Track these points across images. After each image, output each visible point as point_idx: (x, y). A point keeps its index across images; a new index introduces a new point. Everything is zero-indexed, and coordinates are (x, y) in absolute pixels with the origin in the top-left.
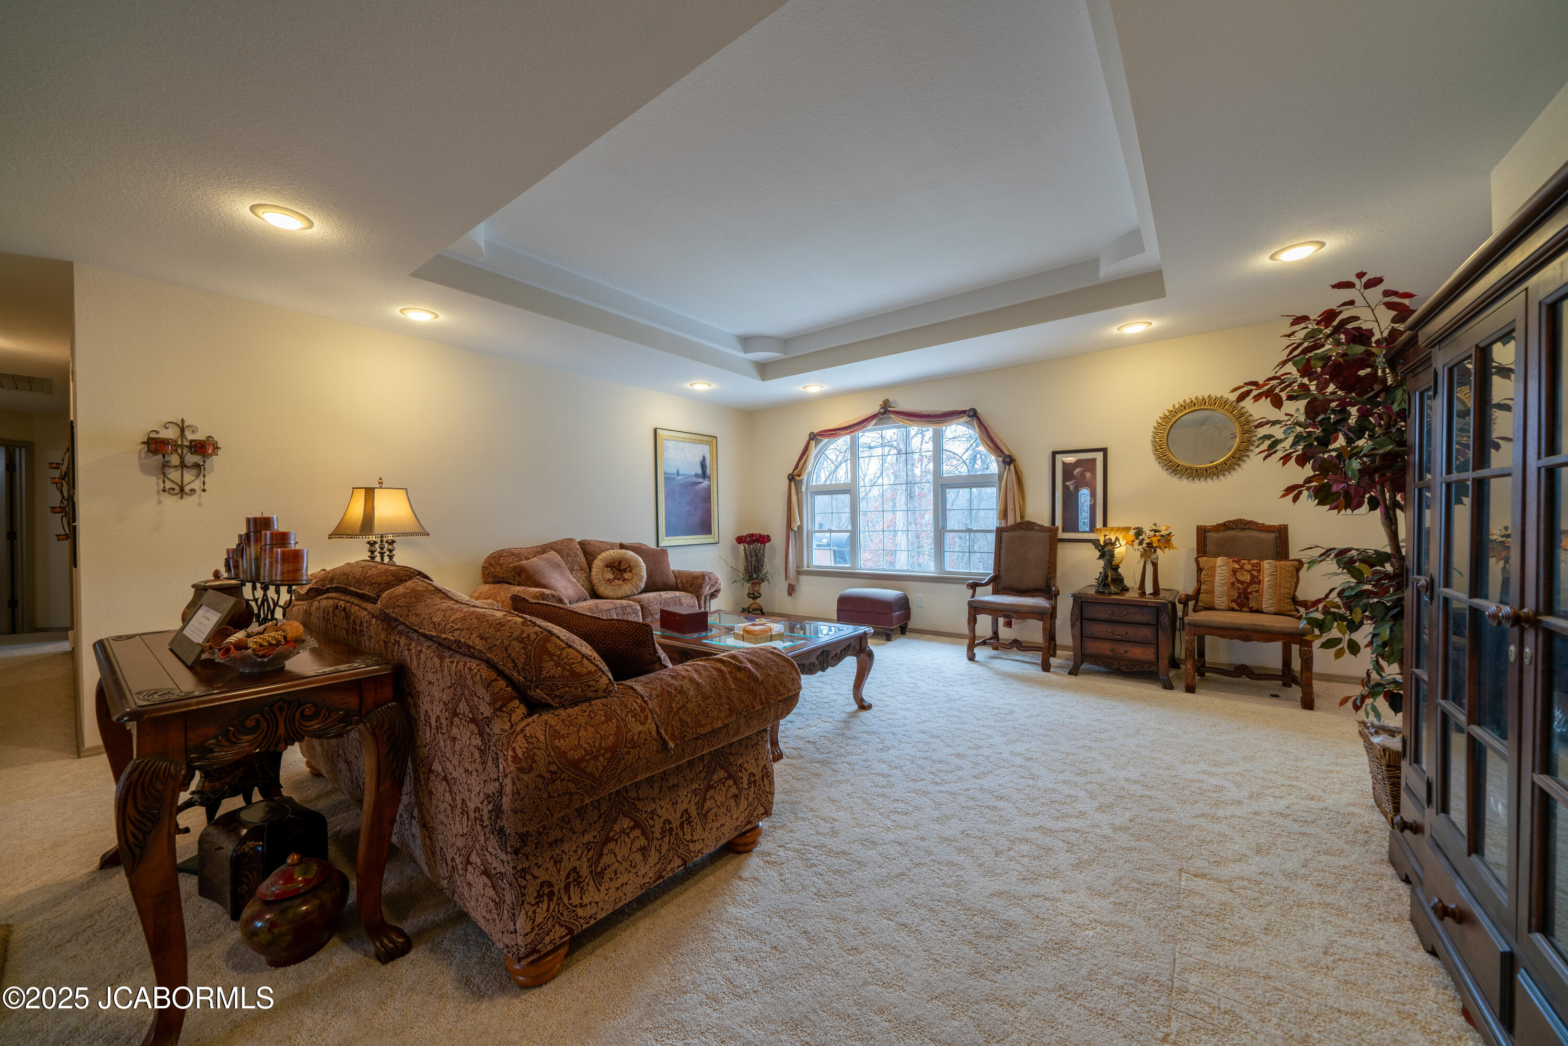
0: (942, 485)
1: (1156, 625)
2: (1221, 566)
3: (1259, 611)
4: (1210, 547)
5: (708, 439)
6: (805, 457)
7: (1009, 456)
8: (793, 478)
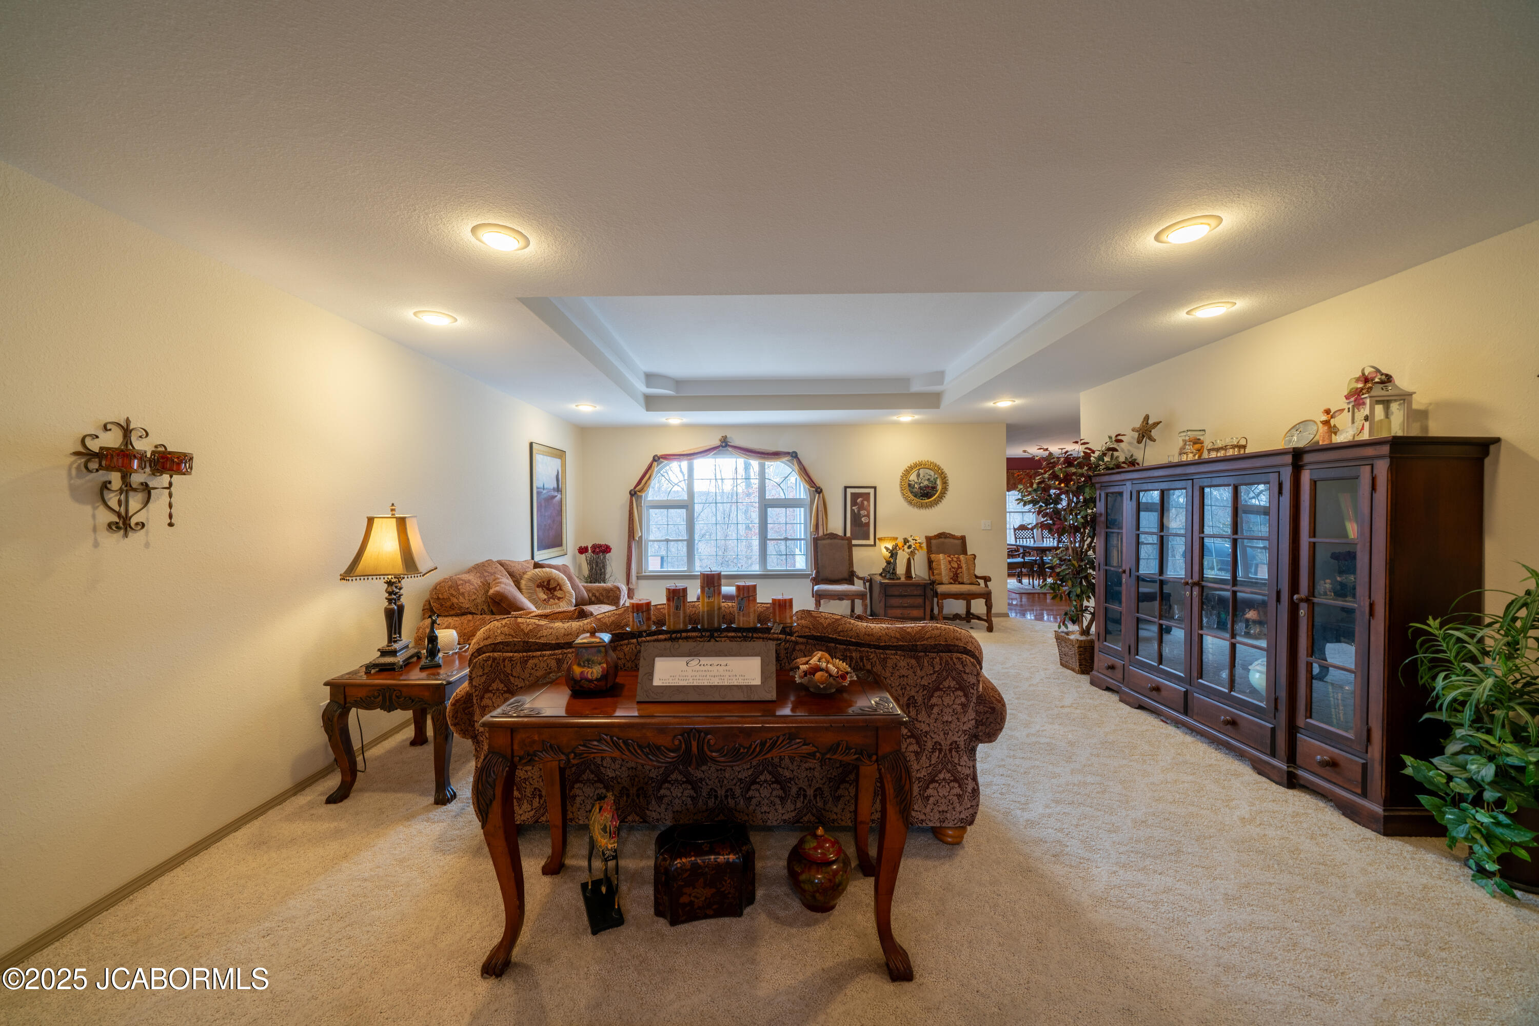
0: (766, 505)
1: (925, 596)
2: (942, 560)
3: (962, 583)
4: (934, 548)
5: (560, 454)
6: (647, 476)
7: (819, 488)
8: (634, 494)
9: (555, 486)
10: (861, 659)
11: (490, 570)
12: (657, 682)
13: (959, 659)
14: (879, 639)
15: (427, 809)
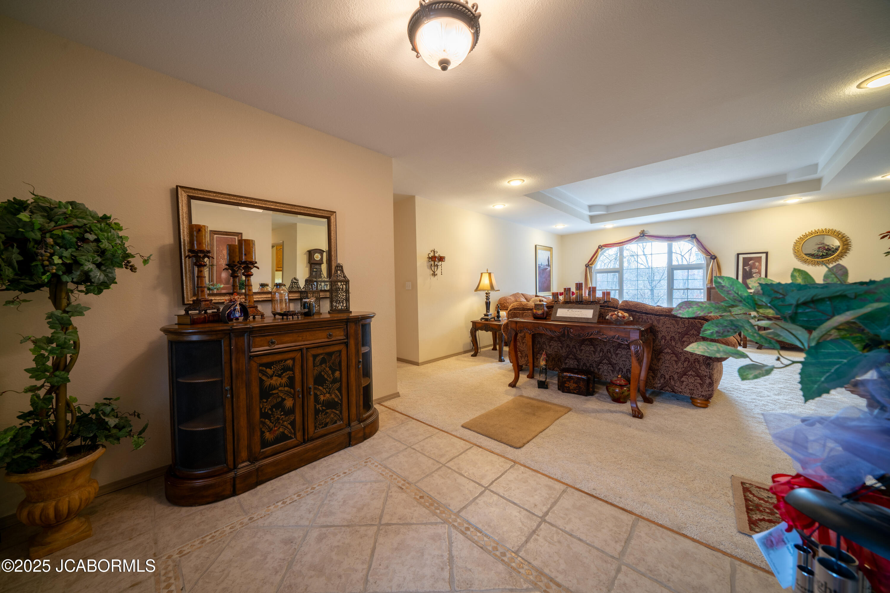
0: (672, 269)
5: (550, 249)
6: (595, 256)
7: (714, 256)
8: (588, 266)
9: (547, 264)
10: (647, 319)
11: (518, 296)
12: (558, 315)
13: (699, 322)
14: (657, 311)
15: (497, 362)
